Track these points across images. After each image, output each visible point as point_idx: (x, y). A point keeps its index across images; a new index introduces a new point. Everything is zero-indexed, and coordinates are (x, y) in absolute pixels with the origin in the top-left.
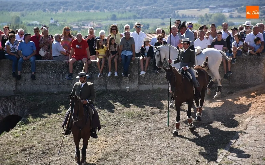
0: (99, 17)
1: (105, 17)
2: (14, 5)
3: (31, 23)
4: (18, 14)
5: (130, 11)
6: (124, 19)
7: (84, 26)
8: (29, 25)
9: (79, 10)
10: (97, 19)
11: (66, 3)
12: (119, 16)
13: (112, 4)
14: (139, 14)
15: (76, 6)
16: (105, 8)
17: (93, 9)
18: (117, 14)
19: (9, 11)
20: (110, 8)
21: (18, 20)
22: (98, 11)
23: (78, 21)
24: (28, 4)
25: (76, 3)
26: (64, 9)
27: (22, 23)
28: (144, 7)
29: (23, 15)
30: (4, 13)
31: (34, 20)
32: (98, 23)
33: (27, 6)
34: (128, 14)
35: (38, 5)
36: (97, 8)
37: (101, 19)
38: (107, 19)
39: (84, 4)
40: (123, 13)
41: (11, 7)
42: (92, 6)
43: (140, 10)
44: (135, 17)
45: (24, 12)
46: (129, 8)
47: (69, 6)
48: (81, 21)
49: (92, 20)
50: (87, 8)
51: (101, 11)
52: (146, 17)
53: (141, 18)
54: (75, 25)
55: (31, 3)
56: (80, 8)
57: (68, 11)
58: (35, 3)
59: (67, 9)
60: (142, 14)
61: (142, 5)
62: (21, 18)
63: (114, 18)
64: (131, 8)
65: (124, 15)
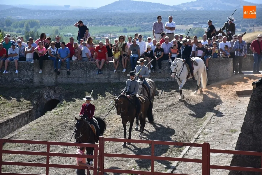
0: (115, 30)
1: (119, 30)
2: (54, 22)
3: (66, 34)
4: (57, 28)
5: (137, 26)
6: (132, 31)
7: (104, 36)
8: (65, 36)
9: (100, 25)
10: (113, 32)
11: (91, 20)
12: (128, 29)
13: (124, 21)
14: (143, 28)
15: (98, 22)
16: (119, 24)
17: (110, 25)
18: (127, 28)
19: (51, 25)
20: (122, 24)
21: (57, 32)
22: (114, 26)
23: (100, 33)
24: (64, 21)
25: (98, 20)
26: (89, 24)
27: (60, 34)
28: (147, 23)
29: (61, 29)
30: (48, 27)
31: (68, 32)
32: (113, 34)
33: (64, 22)
34: (135, 28)
35: (71, 21)
36: (113, 24)
37: (115, 32)
38: (120, 32)
39: (104, 21)
40: (131, 27)
41: (53, 23)
42: (109, 22)
43: (144, 25)
44: (140, 30)
45: (61, 27)
46: (136, 24)
47: (93, 22)
48: (101, 33)
49: (110, 32)
50: (106, 24)
51: (116, 26)
52: (148, 30)
53: (145, 31)
54: (97, 35)
55: (67, 20)
56: (101, 23)
57: (93, 26)
58: (69, 20)
59: (92, 25)
60: (145, 28)
61: (145, 22)
62: (60, 31)
63: (125, 31)
64: (137, 24)
65: (132, 29)
